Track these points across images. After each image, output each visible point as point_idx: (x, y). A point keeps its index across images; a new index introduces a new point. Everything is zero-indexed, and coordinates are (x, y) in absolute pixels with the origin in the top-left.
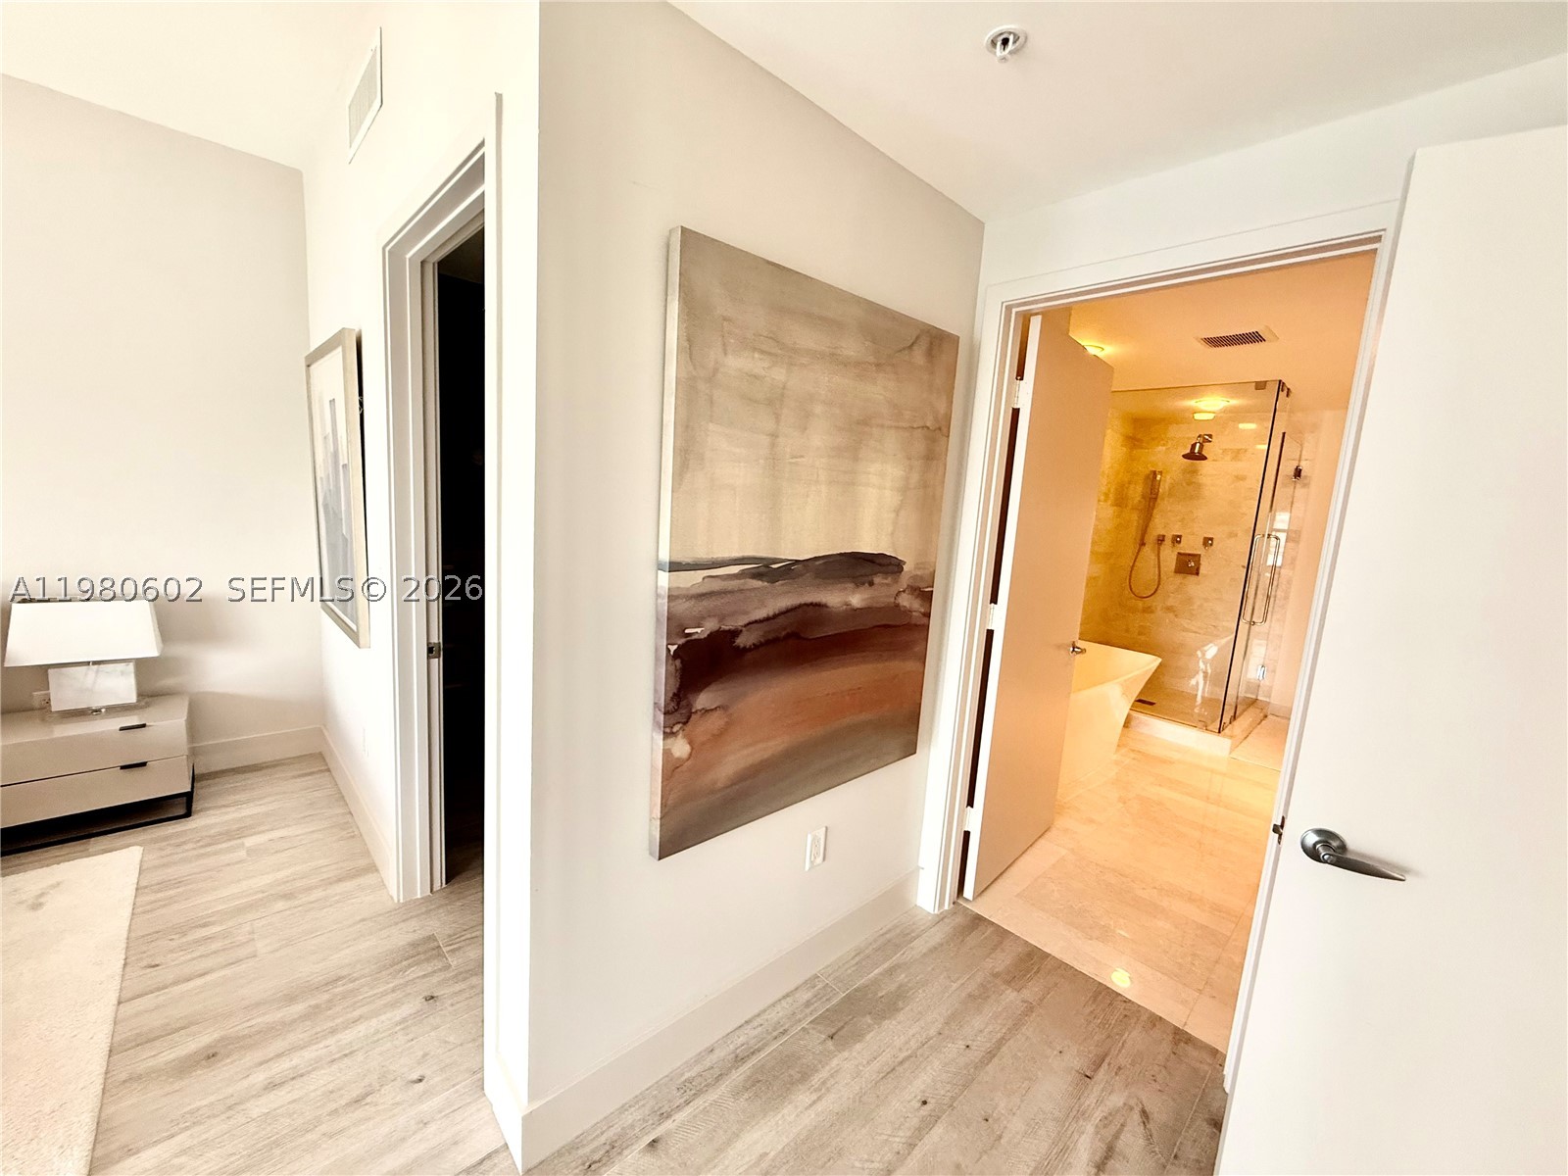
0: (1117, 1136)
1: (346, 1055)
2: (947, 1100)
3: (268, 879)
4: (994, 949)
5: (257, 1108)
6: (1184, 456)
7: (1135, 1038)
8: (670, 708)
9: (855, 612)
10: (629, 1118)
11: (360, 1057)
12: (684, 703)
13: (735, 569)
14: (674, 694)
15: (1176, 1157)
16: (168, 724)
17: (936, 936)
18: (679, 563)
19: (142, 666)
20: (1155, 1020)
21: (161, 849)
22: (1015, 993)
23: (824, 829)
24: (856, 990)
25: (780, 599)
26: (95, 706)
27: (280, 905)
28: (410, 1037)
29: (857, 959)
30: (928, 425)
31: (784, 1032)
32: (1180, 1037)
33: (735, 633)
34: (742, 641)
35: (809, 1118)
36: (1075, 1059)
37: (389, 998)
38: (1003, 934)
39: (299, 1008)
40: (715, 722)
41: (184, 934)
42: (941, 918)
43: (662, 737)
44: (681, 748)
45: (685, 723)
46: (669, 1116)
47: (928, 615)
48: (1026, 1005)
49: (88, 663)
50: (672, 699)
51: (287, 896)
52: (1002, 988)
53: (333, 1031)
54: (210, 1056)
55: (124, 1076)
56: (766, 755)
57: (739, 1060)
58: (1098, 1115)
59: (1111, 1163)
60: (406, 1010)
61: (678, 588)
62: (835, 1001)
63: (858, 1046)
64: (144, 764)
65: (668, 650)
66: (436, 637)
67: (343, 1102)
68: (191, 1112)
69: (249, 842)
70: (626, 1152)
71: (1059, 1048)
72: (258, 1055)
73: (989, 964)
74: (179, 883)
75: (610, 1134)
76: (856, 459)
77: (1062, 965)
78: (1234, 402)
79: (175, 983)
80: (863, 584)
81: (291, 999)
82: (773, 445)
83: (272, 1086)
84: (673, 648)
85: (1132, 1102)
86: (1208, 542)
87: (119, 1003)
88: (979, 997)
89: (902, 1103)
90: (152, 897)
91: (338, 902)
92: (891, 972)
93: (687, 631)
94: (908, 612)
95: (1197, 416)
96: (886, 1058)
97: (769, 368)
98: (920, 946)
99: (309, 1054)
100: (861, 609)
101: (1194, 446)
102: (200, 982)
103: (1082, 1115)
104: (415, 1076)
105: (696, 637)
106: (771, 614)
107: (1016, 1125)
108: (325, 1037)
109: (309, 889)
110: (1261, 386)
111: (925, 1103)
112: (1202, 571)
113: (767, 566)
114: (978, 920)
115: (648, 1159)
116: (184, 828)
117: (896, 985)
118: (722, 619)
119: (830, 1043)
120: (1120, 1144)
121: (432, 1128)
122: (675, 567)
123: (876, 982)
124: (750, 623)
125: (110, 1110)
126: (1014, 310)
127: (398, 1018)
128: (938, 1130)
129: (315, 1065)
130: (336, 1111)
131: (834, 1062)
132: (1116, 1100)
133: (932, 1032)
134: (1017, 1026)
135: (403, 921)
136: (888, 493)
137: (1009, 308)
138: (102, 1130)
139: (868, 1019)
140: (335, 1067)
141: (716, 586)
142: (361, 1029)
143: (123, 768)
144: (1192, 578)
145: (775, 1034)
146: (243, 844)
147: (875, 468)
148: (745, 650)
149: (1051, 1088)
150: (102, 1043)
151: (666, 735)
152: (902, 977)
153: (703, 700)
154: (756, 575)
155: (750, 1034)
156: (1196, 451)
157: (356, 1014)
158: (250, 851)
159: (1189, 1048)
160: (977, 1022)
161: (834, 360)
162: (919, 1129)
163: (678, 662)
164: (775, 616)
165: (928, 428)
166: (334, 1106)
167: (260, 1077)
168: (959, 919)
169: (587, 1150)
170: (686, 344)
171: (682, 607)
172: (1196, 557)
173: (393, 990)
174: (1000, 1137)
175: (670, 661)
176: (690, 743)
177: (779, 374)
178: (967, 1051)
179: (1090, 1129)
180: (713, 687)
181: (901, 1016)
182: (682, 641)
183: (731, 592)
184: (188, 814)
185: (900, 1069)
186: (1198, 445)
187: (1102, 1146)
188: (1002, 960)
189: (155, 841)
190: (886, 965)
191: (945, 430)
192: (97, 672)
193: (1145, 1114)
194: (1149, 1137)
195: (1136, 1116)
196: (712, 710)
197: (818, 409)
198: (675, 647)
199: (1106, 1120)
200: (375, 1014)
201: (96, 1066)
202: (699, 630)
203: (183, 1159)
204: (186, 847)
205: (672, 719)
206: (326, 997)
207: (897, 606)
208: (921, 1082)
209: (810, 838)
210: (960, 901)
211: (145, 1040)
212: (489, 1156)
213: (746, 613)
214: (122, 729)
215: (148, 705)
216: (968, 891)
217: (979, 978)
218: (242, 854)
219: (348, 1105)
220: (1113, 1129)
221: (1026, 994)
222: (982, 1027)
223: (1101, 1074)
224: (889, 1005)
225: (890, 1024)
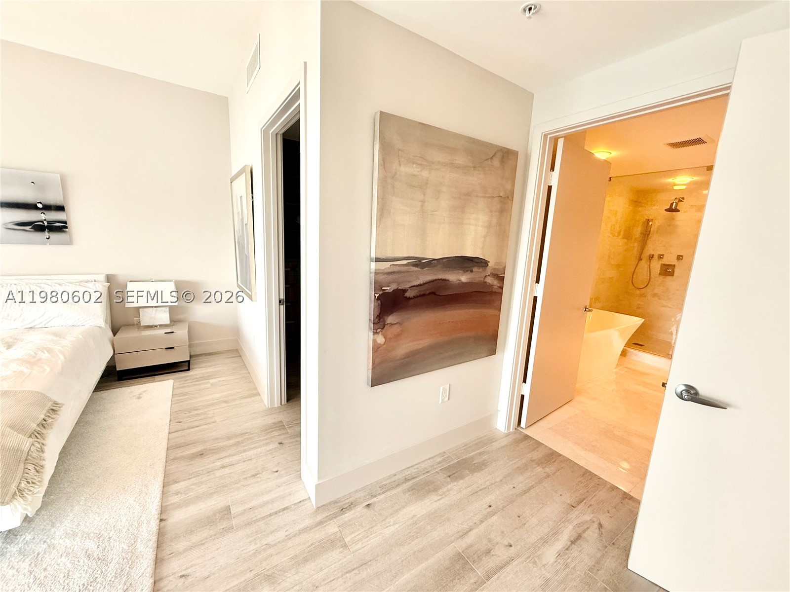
0: (584, 531)
1: (249, 460)
2: (501, 507)
3: (218, 395)
4: (533, 450)
5: (218, 474)
6: (666, 210)
7: (602, 494)
8: (376, 321)
9: (464, 284)
10: (358, 495)
11: (254, 461)
12: (382, 320)
13: (405, 262)
14: (378, 316)
15: (613, 544)
16: (181, 332)
17: (504, 442)
18: (380, 259)
19: (171, 309)
20: (614, 488)
21: (180, 382)
22: (541, 469)
23: (449, 385)
24: (463, 460)
25: (426, 276)
26: (155, 324)
27: (224, 405)
28: (273, 456)
29: (464, 447)
30: (501, 195)
31: (428, 472)
32: (627, 496)
33: (405, 291)
34: (407, 294)
35: (436, 505)
36: (568, 498)
37: (265, 442)
38: (539, 444)
39: (232, 442)
40: (396, 329)
41: (190, 412)
42: (507, 435)
43: (372, 333)
44: (380, 339)
45: (383, 329)
46: (375, 496)
47: (502, 288)
48: (546, 474)
49: (153, 307)
50: (377, 318)
51: (226, 402)
52: (535, 466)
53: (244, 451)
54: (201, 454)
55: (172, 457)
56: (420, 347)
57: (407, 480)
58: (575, 522)
59: (579, 542)
60: (271, 447)
61: (379, 269)
62: (452, 463)
63: (461, 481)
64: (173, 348)
65: (375, 296)
66: (282, 297)
67: (249, 475)
68: (196, 472)
69: (211, 381)
70: (357, 507)
71: (560, 493)
72: (217, 456)
73: (529, 456)
74: (186, 394)
75: (351, 500)
76: (463, 212)
77: (568, 461)
78: (695, 178)
79: (188, 428)
80: (468, 271)
81: (229, 438)
82: (422, 206)
83: (223, 467)
84: (377, 295)
85: (595, 519)
86: (679, 258)
87: (169, 433)
88: (522, 469)
89: (480, 505)
90: (178, 398)
91: (245, 405)
92: (480, 454)
93: (383, 288)
94: (491, 286)
95: (675, 188)
96: (475, 486)
97: (421, 171)
98: (496, 445)
99: (237, 458)
100: (466, 283)
102: (196, 429)
103: (569, 521)
104: (275, 470)
105: (387, 291)
106: (422, 283)
107: (534, 521)
108: (241, 453)
109: (235, 400)
110: (709, 168)
111: (490, 506)
112: (676, 274)
113: (420, 261)
114: (527, 437)
115: (366, 510)
116: (188, 374)
117: (482, 460)
118: (399, 284)
119: (449, 479)
120: (585, 535)
121: (281, 488)
122: (378, 260)
123: (472, 458)
124: (412, 287)
125: (168, 468)
126: (549, 136)
127: (268, 449)
128: (495, 518)
129: (238, 462)
130: (246, 478)
131: (449, 486)
132: (587, 517)
133: (498, 480)
134: (540, 482)
135: (270, 415)
136: (480, 228)
137: (546, 136)
138: (166, 475)
139: (467, 472)
140: (245, 463)
141: (396, 269)
142: (254, 452)
143: (166, 349)
144: (669, 278)
145: (424, 472)
146: (209, 382)
147: (474, 216)
148: (409, 298)
149: (552, 510)
150: (164, 445)
151: (374, 333)
152: (485, 457)
153: (390, 319)
154: (415, 265)
155: (413, 471)
156: (673, 207)
157: (253, 446)
158: (212, 385)
159: (630, 502)
160: (521, 478)
161: (453, 166)
162: (486, 516)
163: (379, 302)
164: (424, 284)
165: (501, 197)
166: (245, 476)
167: (219, 464)
168: (517, 436)
169: (341, 504)
170: (382, 163)
171: (381, 278)
172: (673, 267)
173: (266, 439)
174: (525, 524)
175: (376, 301)
176: (385, 337)
177: (425, 174)
178: (514, 489)
179: (571, 527)
180: (394, 314)
181: (483, 472)
182: (381, 293)
183: (403, 272)
184: (189, 370)
185: (480, 492)
186: (674, 204)
187: (575, 535)
188: (537, 455)
189: (178, 378)
190: (478, 451)
191: (510, 198)
192: (156, 310)
193: (600, 526)
194: (601, 534)
195: (596, 525)
196: (394, 324)
197: (444, 189)
198: (378, 295)
199: (579, 525)
200: (260, 447)
201: (163, 453)
202: (388, 288)
203: (193, 487)
204: (188, 381)
205: (376, 326)
206: (241, 439)
207: (486, 282)
208: (490, 499)
209: (441, 388)
210: (519, 428)
211: (179, 446)
212: (303, 501)
213: (409, 282)
214: (165, 333)
215: (173, 325)
216: (522, 425)
217: (524, 461)
218: (209, 385)
219: (251, 477)
220: (582, 528)
221: (547, 470)
222: (521, 481)
223: (581, 506)
224: (478, 467)
225: (477, 475)
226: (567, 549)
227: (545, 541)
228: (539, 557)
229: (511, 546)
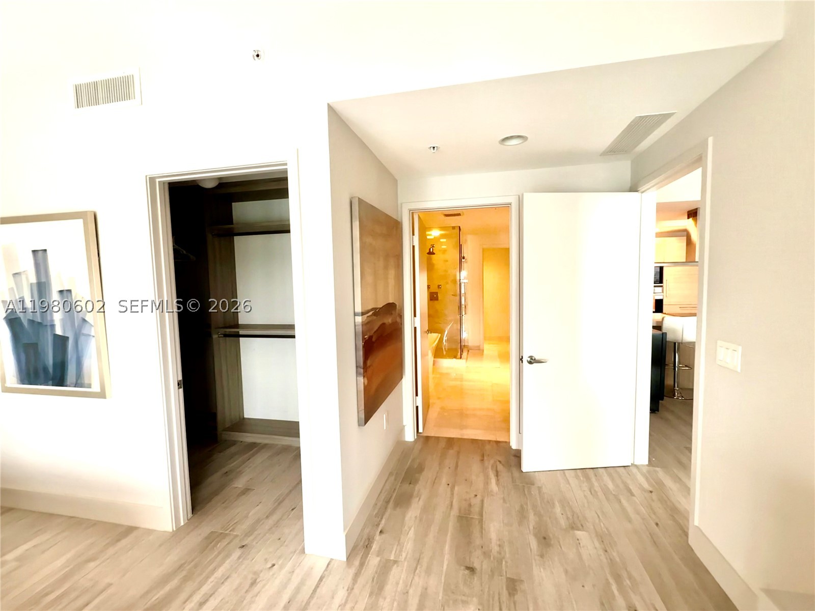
1: (226, 579)
2: (453, 481)
4: (438, 442)
7: (488, 447)
8: (364, 365)
9: (390, 325)
10: (367, 531)
11: (234, 575)
12: (366, 363)
13: (371, 313)
14: (364, 361)
15: (511, 466)
17: (419, 446)
18: (363, 313)
20: (489, 441)
22: (452, 451)
24: (407, 469)
25: (378, 323)
28: (249, 560)
29: (400, 462)
31: (395, 489)
32: (497, 442)
33: (372, 337)
35: (421, 503)
36: (477, 458)
37: (220, 557)
38: (438, 438)
40: (371, 370)
42: (416, 441)
44: (366, 382)
45: (366, 371)
46: (379, 524)
47: (402, 324)
48: (457, 452)
52: (448, 451)
57: (388, 502)
58: (490, 467)
59: (499, 474)
60: (235, 555)
61: (363, 322)
62: (403, 475)
63: (420, 482)
65: (363, 345)
67: (246, 588)
70: (375, 537)
71: (472, 457)
73: (439, 447)
75: (365, 537)
76: (387, 269)
77: (459, 439)
80: (391, 314)
82: (375, 268)
83: (203, 603)
85: (495, 460)
86: (439, 286)
88: (443, 456)
89: (443, 488)
92: (413, 461)
94: (398, 324)
96: (430, 480)
97: (373, 241)
98: (416, 451)
101: (430, 249)
103: (487, 468)
104: (270, 566)
105: (366, 339)
107: (474, 478)
108: (206, 580)
110: (454, 228)
111: (448, 485)
112: (439, 299)
113: (376, 311)
114: (427, 438)
115: (383, 536)
117: (418, 463)
118: (370, 332)
119: (411, 485)
120: (498, 469)
121: (297, 571)
123: (411, 465)
124: (374, 333)
126: (411, 212)
127: (235, 559)
128: (456, 488)
131: (416, 489)
132: (492, 462)
133: (437, 469)
134: (458, 458)
136: (393, 281)
137: (409, 211)
139: (417, 475)
140: (226, 584)
141: (368, 320)
142: (222, 570)
144: (436, 302)
147: (391, 272)
148: (374, 342)
149: (476, 467)
151: (364, 378)
152: (418, 461)
153: (369, 362)
154: (374, 315)
155: (383, 497)
159: (501, 444)
160: (447, 461)
162: (451, 491)
163: (364, 349)
164: (378, 329)
169: (362, 544)
170: (360, 235)
171: (364, 328)
172: (437, 293)
173: (219, 554)
174: (472, 482)
176: (368, 379)
177: (374, 243)
178: (450, 468)
179: (490, 470)
180: (370, 357)
181: (426, 469)
182: (364, 341)
183: (371, 321)
185: (436, 481)
187: (495, 472)
188: (442, 444)
190: (410, 460)
193: (499, 461)
194: (503, 465)
195: (498, 463)
196: (370, 366)
197: (381, 253)
198: (364, 343)
199: (492, 466)
202: (367, 336)
206: (185, 572)
207: (397, 321)
208: (444, 480)
210: (418, 434)
212: (328, 565)
213: (373, 329)
216: (421, 430)
217: (440, 451)
219: (250, 587)
220: (495, 467)
221: (455, 449)
222: (449, 462)
223: (485, 458)
224: (421, 469)
225: (425, 473)
226: (498, 480)
227: (487, 483)
228: (492, 491)
229: (476, 496)
